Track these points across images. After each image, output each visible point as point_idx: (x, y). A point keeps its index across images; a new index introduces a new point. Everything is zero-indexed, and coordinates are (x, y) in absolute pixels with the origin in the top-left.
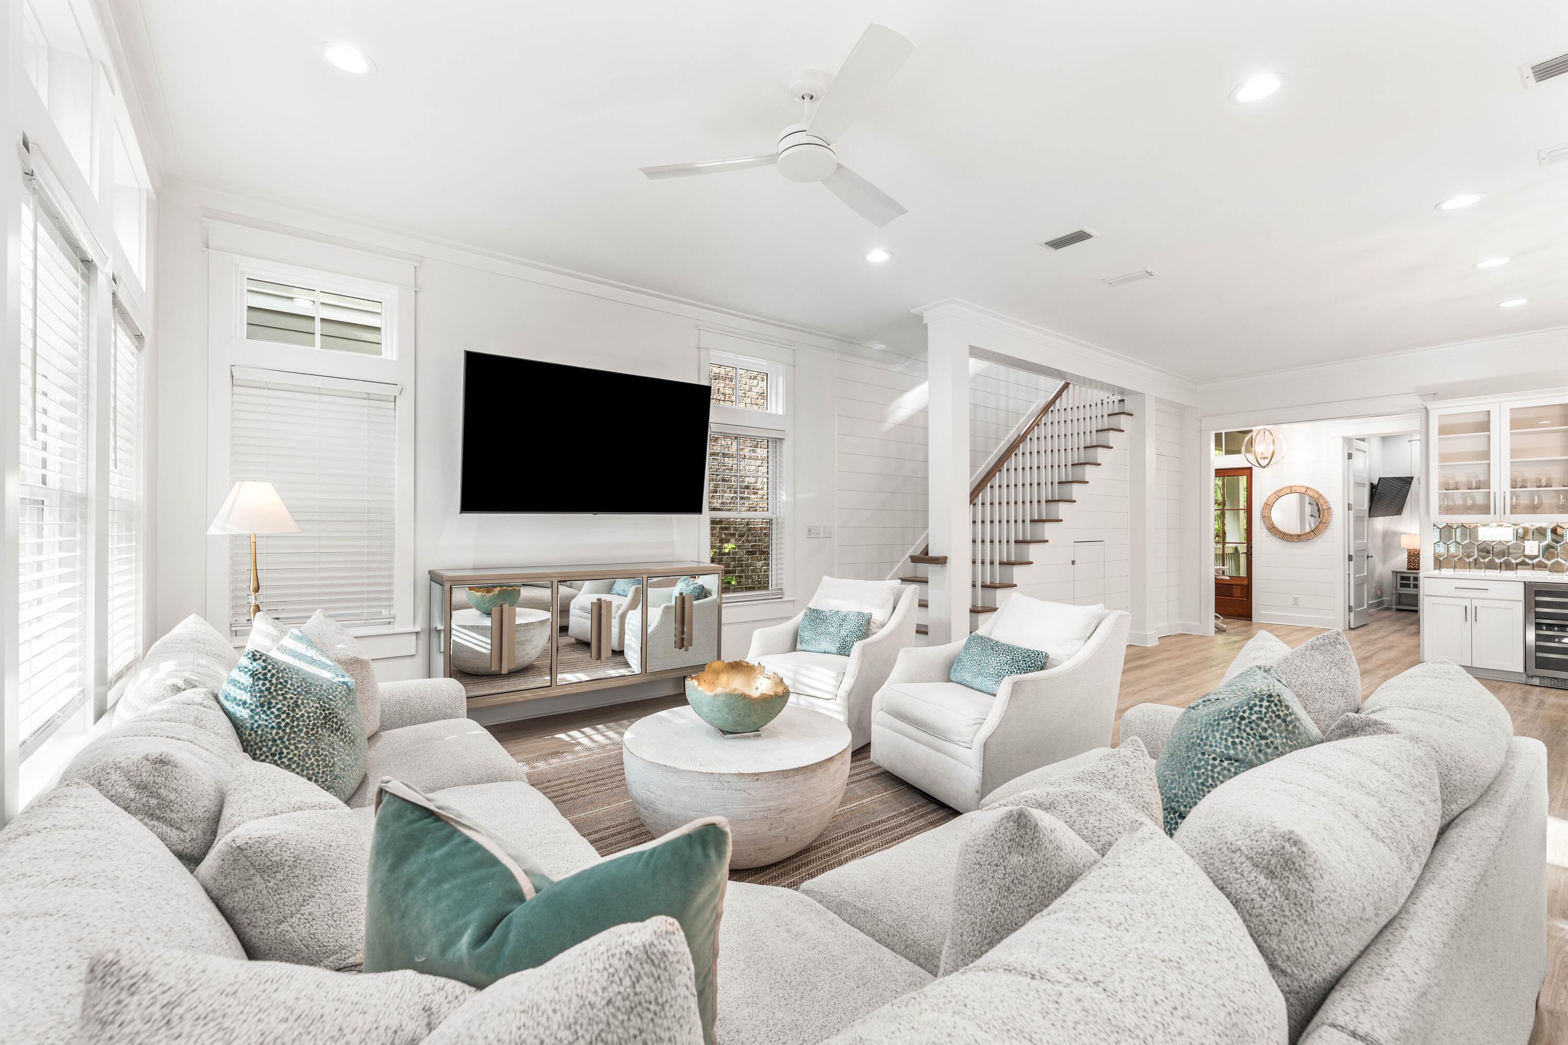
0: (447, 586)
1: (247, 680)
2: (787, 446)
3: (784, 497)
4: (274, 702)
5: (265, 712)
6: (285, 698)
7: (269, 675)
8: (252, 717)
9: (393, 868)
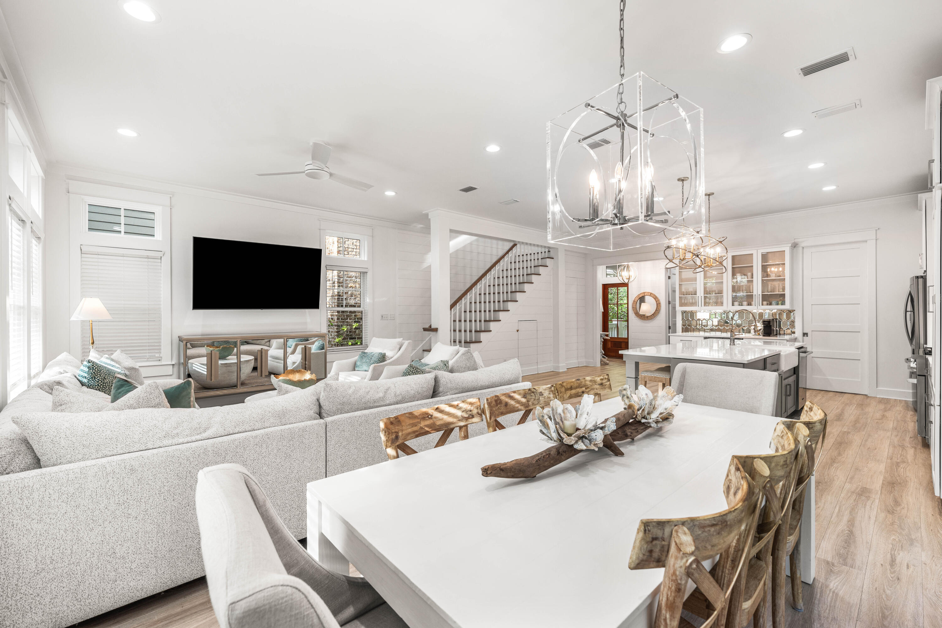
0: (185, 342)
1: (87, 370)
2: (369, 276)
3: (368, 300)
4: (96, 377)
5: (93, 380)
6: (100, 376)
7: (94, 368)
8: (88, 382)
9: (116, 390)
